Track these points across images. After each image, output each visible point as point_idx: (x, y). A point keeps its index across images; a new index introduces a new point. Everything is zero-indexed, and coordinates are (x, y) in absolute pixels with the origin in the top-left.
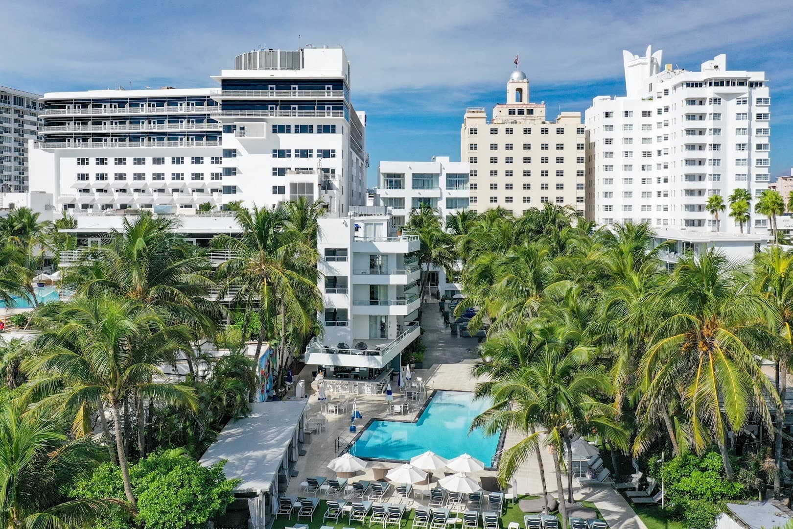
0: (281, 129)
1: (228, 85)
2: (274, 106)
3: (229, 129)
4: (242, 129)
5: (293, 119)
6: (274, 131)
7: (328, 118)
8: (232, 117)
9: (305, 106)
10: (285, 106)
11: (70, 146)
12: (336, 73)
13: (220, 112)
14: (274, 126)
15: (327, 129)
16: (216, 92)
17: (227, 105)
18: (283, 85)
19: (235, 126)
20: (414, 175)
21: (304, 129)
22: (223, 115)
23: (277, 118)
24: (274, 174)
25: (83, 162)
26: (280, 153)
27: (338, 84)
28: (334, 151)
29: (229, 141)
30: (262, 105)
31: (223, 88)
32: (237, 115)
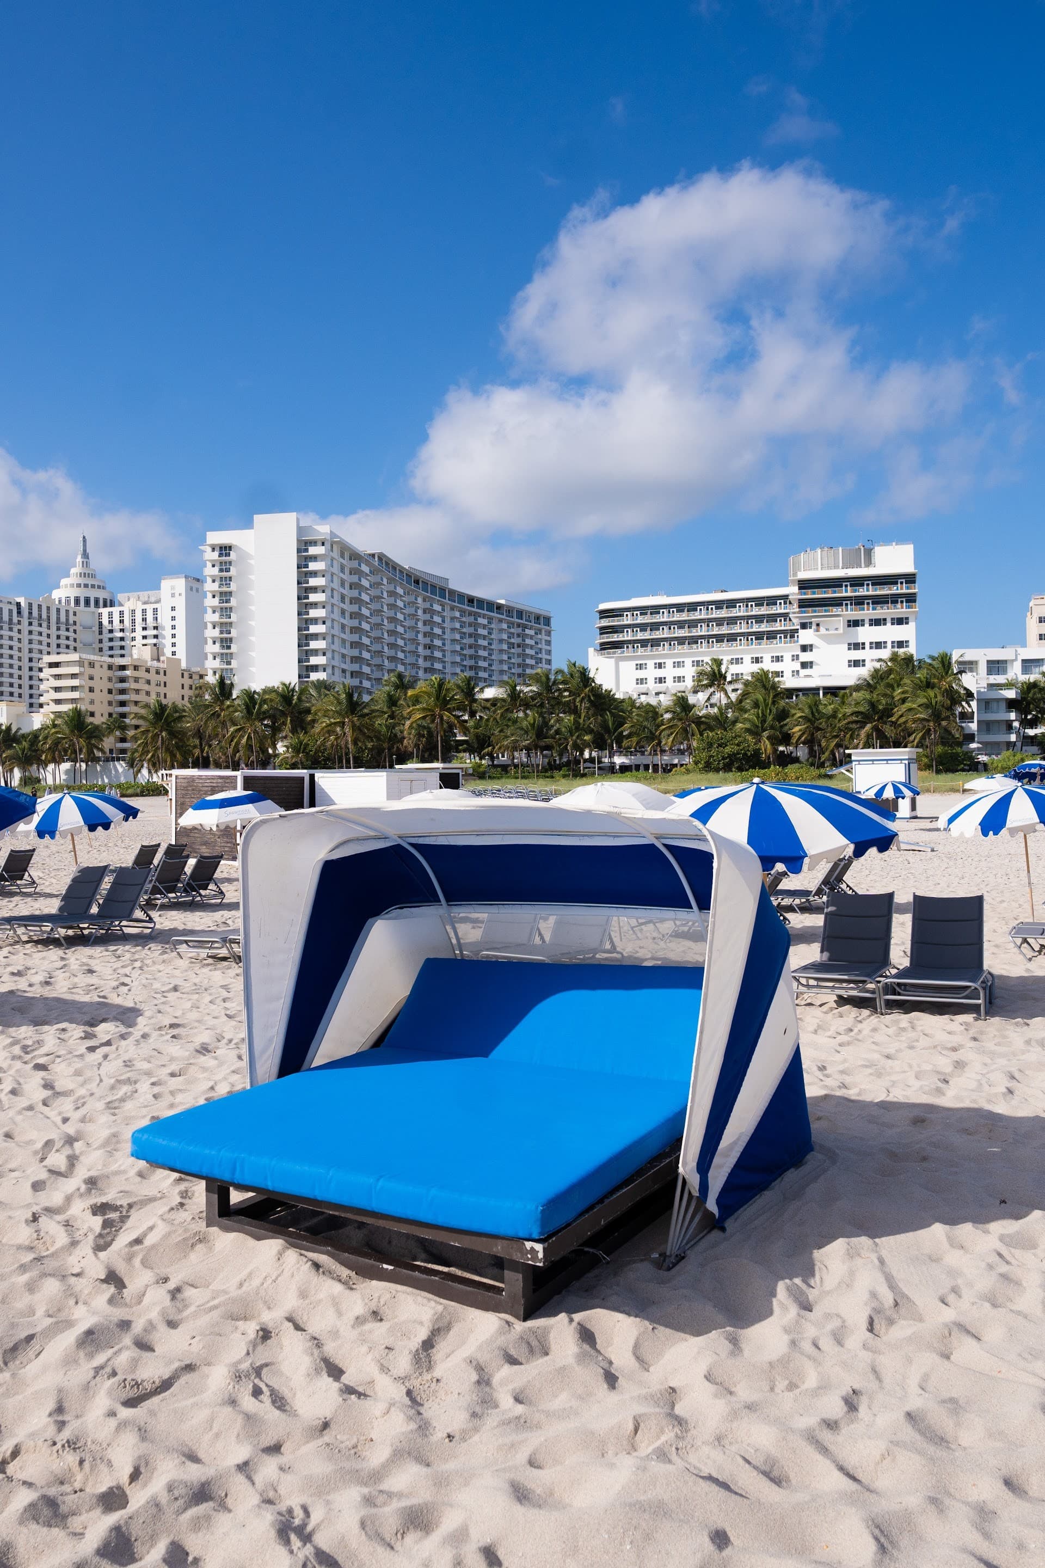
0: (855, 623)
1: (804, 585)
2: (849, 602)
3: (804, 626)
4: (818, 625)
5: (868, 612)
6: (849, 626)
7: (901, 610)
8: (809, 613)
9: (878, 601)
10: (859, 602)
11: (627, 652)
12: (909, 568)
13: (798, 610)
14: (849, 621)
15: (900, 621)
16: (792, 590)
17: (803, 604)
18: (857, 582)
19: (811, 623)
20: (988, 662)
21: (877, 622)
22: (799, 612)
23: (852, 613)
24: (850, 666)
25: (640, 667)
26: (857, 646)
27: (910, 579)
28: (907, 642)
29: (806, 636)
30: (837, 602)
31: (800, 588)
32: (815, 612)
